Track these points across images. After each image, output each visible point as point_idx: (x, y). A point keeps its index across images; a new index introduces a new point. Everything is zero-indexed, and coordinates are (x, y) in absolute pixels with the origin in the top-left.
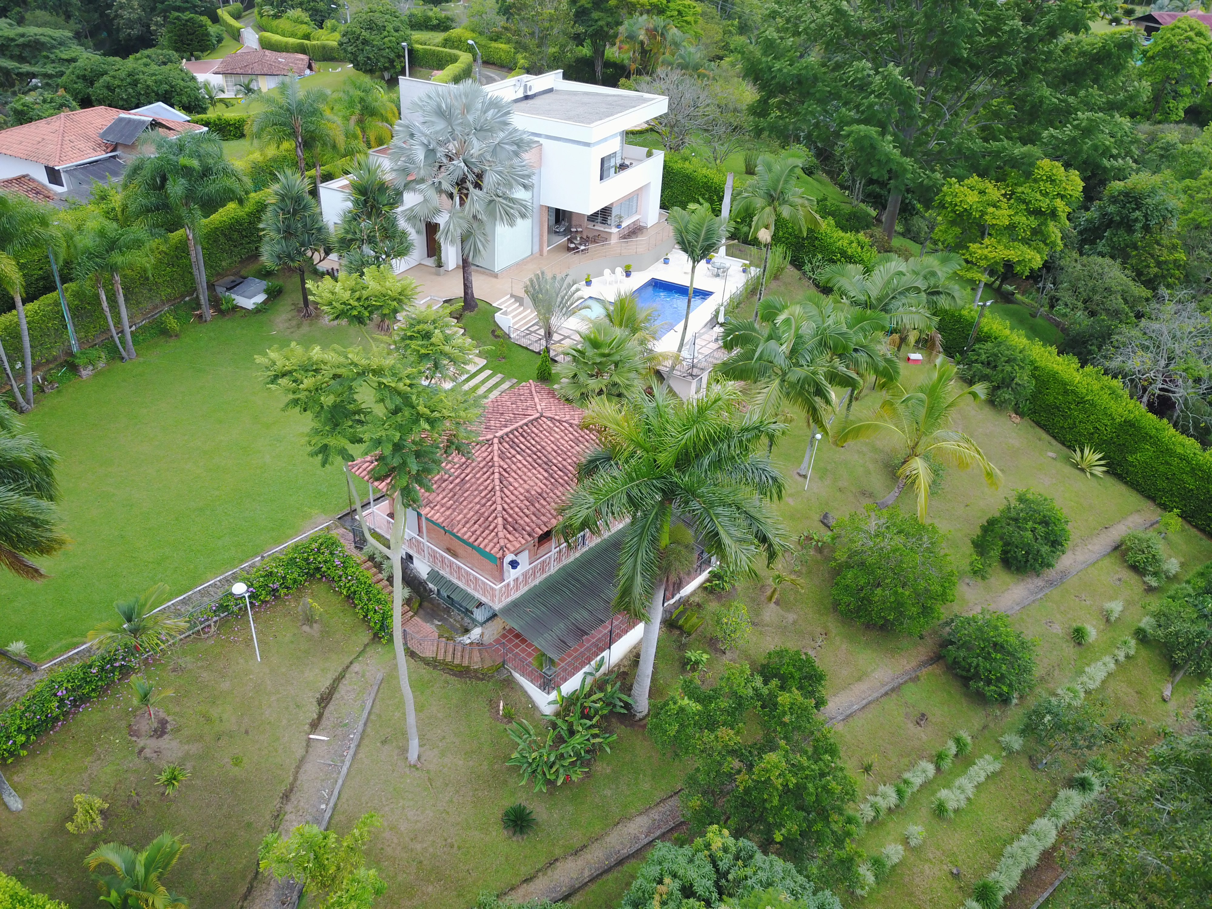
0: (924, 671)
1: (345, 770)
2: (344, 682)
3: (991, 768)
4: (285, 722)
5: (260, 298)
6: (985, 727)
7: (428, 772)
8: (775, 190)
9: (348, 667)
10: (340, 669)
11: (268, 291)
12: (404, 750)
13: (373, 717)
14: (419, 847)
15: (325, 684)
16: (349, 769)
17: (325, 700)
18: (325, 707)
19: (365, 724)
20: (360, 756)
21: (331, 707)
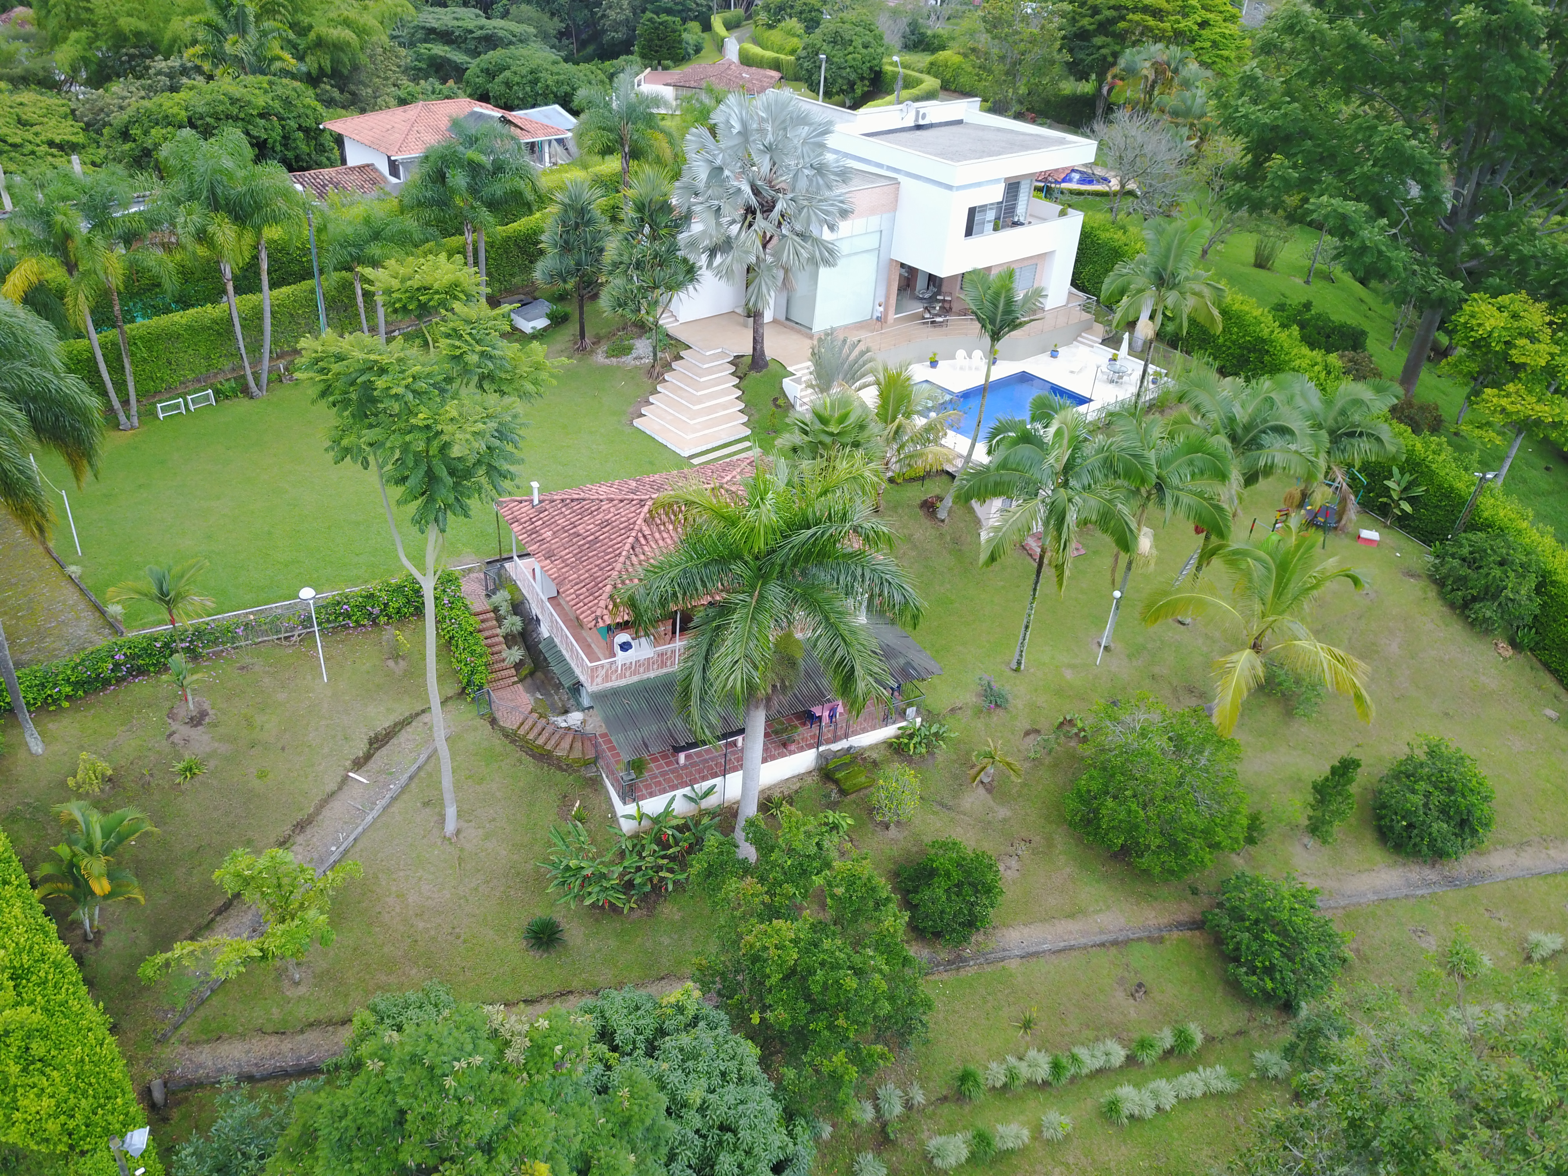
0: (1176, 934)
1: (369, 818)
2: (409, 729)
4: (326, 750)
5: (541, 323)
6: (1240, 1033)
7: (462, 850)
9: (417, 715)
10: (407, 714)
11: (552, 317)
12: (442, 820)
13: (422, 774)
15: (383, 723)
16: (375, 820)
17: (379, 741)
18: (378, 749)
19: (411, 778)
20: (394, 809)
21: (384, 751)
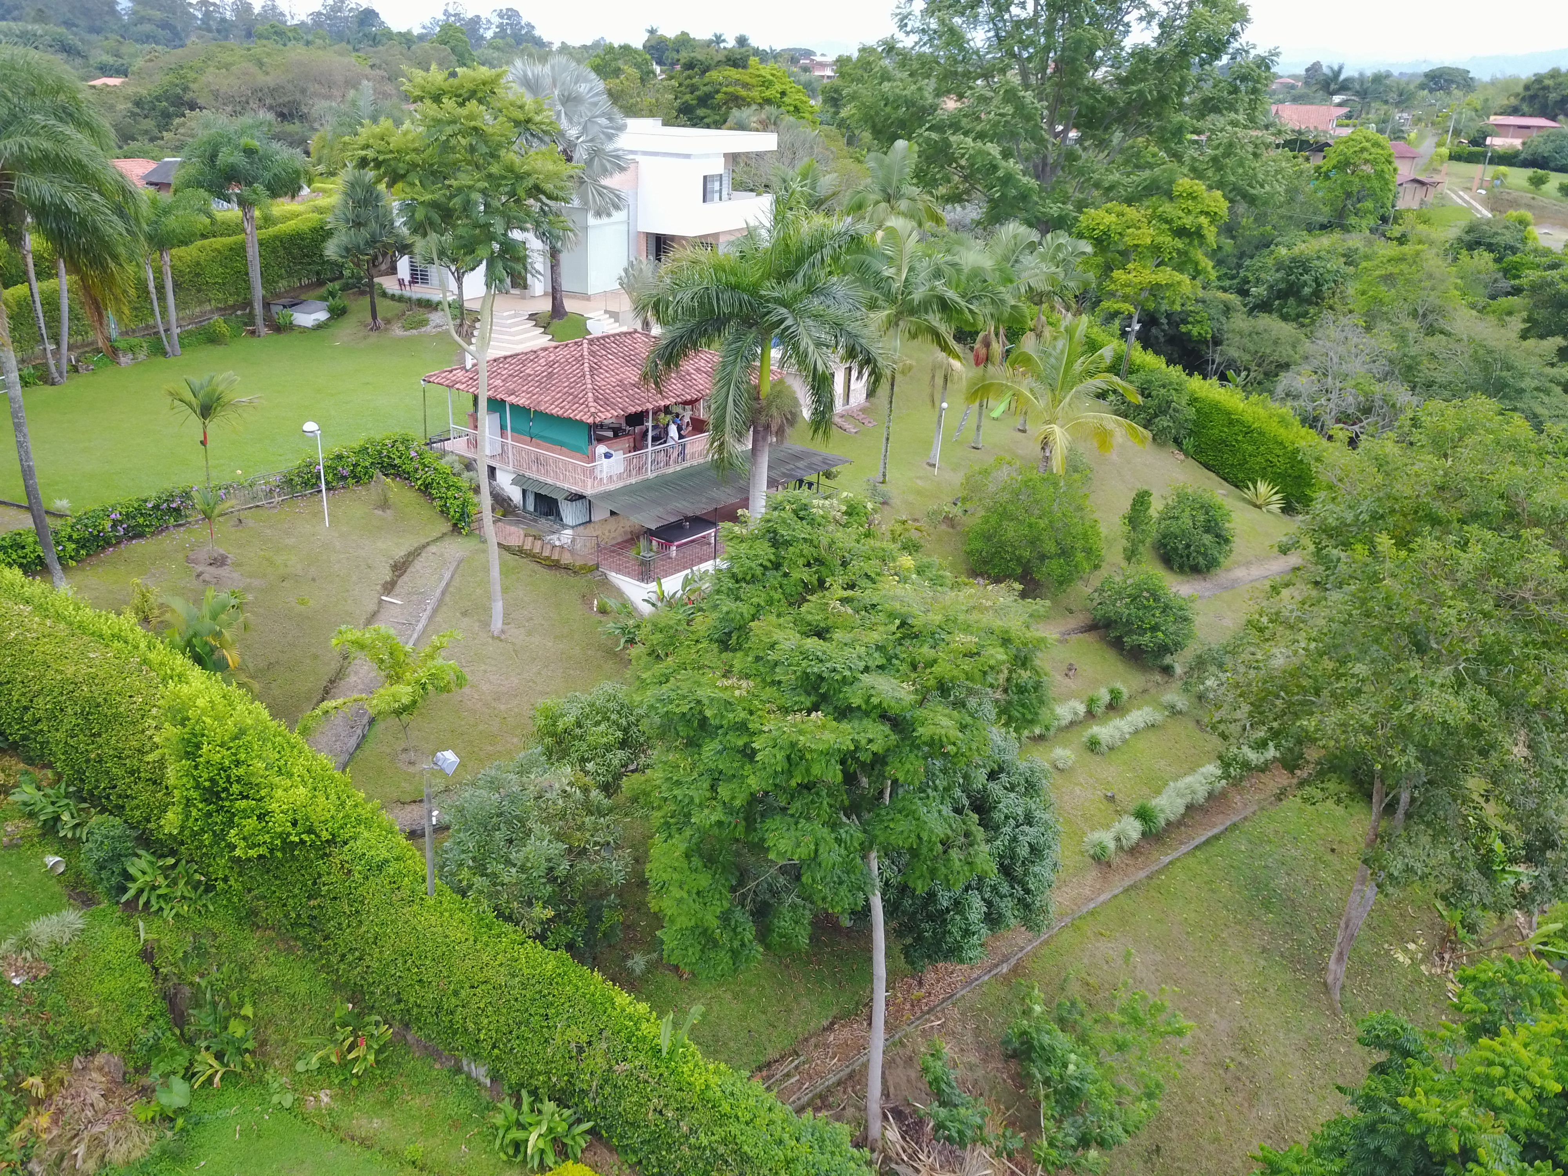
0: (1074, 636)
1: (420, 626)
2: (420, 558)
3: (1150, 719)
4: (354, 578)
5: (322, 316)
6: (1145, 691)
7: (513, 644)
8: (890, 185)
9: (424, 547)
10: (416, 547)
11: (331, 310)
12: (486, 625)
13: (451, 589)
14: (503, 707)
15: (400, 553)
16: (426, 627)
17: (400, 568)
18: (399, 576)
19: (443, 593)
20: (438, 619)
21: (405, 578)
